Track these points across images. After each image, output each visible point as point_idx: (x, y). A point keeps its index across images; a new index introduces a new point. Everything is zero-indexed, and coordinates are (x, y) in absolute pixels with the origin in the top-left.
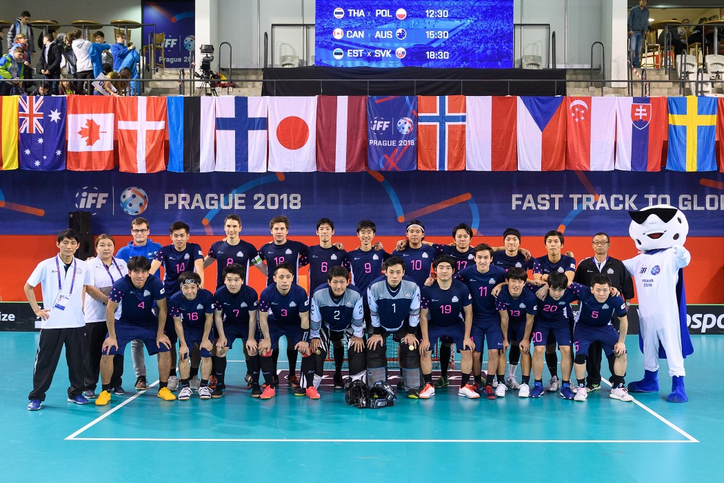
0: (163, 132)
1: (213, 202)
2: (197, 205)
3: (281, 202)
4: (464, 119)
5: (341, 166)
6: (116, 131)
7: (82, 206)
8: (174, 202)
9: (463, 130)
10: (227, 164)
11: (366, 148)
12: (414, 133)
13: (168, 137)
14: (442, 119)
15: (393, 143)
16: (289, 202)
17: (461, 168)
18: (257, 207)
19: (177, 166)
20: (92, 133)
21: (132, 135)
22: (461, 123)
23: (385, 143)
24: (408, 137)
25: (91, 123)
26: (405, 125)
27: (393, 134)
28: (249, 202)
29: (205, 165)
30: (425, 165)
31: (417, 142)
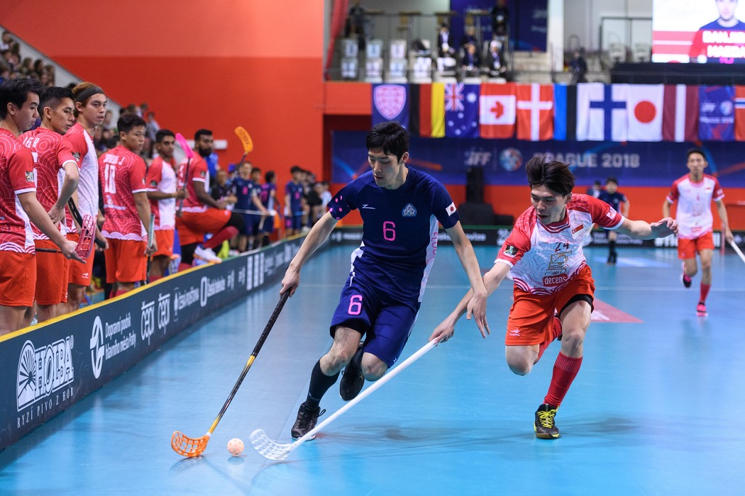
0: (552, 111)
1: (572, 160)
3: (623, 161)
5: (680, 136)
6: (518, 111)
7: (470, 163)
10: (597, 135)
11: (698, 123)
12: (734, 113)
13: (555, 114)
15: (717, 120)
16: (629, 161)
18: (606, 164)
19: (561, 135)
20: (499, 110)
21: (529, 112)
23: (712, 120)
24: (729, 116)
25: (498, 104)
26: (726, 107)
27: (718, 113)
28: (599, 160)
29: (581, 135)
30: (741, 135)
31: (735, 121)
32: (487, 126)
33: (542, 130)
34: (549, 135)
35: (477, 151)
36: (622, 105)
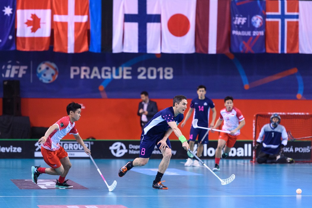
0: (87, 23)
1: (107, 73)
2: (95, 75)
3: (158, 74)
4: (297, 17)
5: (212, 49)
6: (53, 24)
7: (7, 75)
8: (78, 73)
9: (297, 24)
10: (132, 47)
11: (230, 34)
12: (264, 26)
13: (91, 28)
14: (283, 17)
15: (249, 33)
16: (164, 73)
17: (295, 51)
18: (141, 77)
19: (96, 48)
20: (35, 23)
21: (65, 25)
22: (295, 20)
23: (244, 33)
24: (259, 29)
25: (34, 16)
26: (257, 21)
27: (249, 26)
28: (134, 73)
29: (116, 47)
30: (271, 48)
31: (265, 33)
32: (24, 39)
33: (78, 44)
34: (85, 48)
35: (13, 64)
36: (157, 18)
